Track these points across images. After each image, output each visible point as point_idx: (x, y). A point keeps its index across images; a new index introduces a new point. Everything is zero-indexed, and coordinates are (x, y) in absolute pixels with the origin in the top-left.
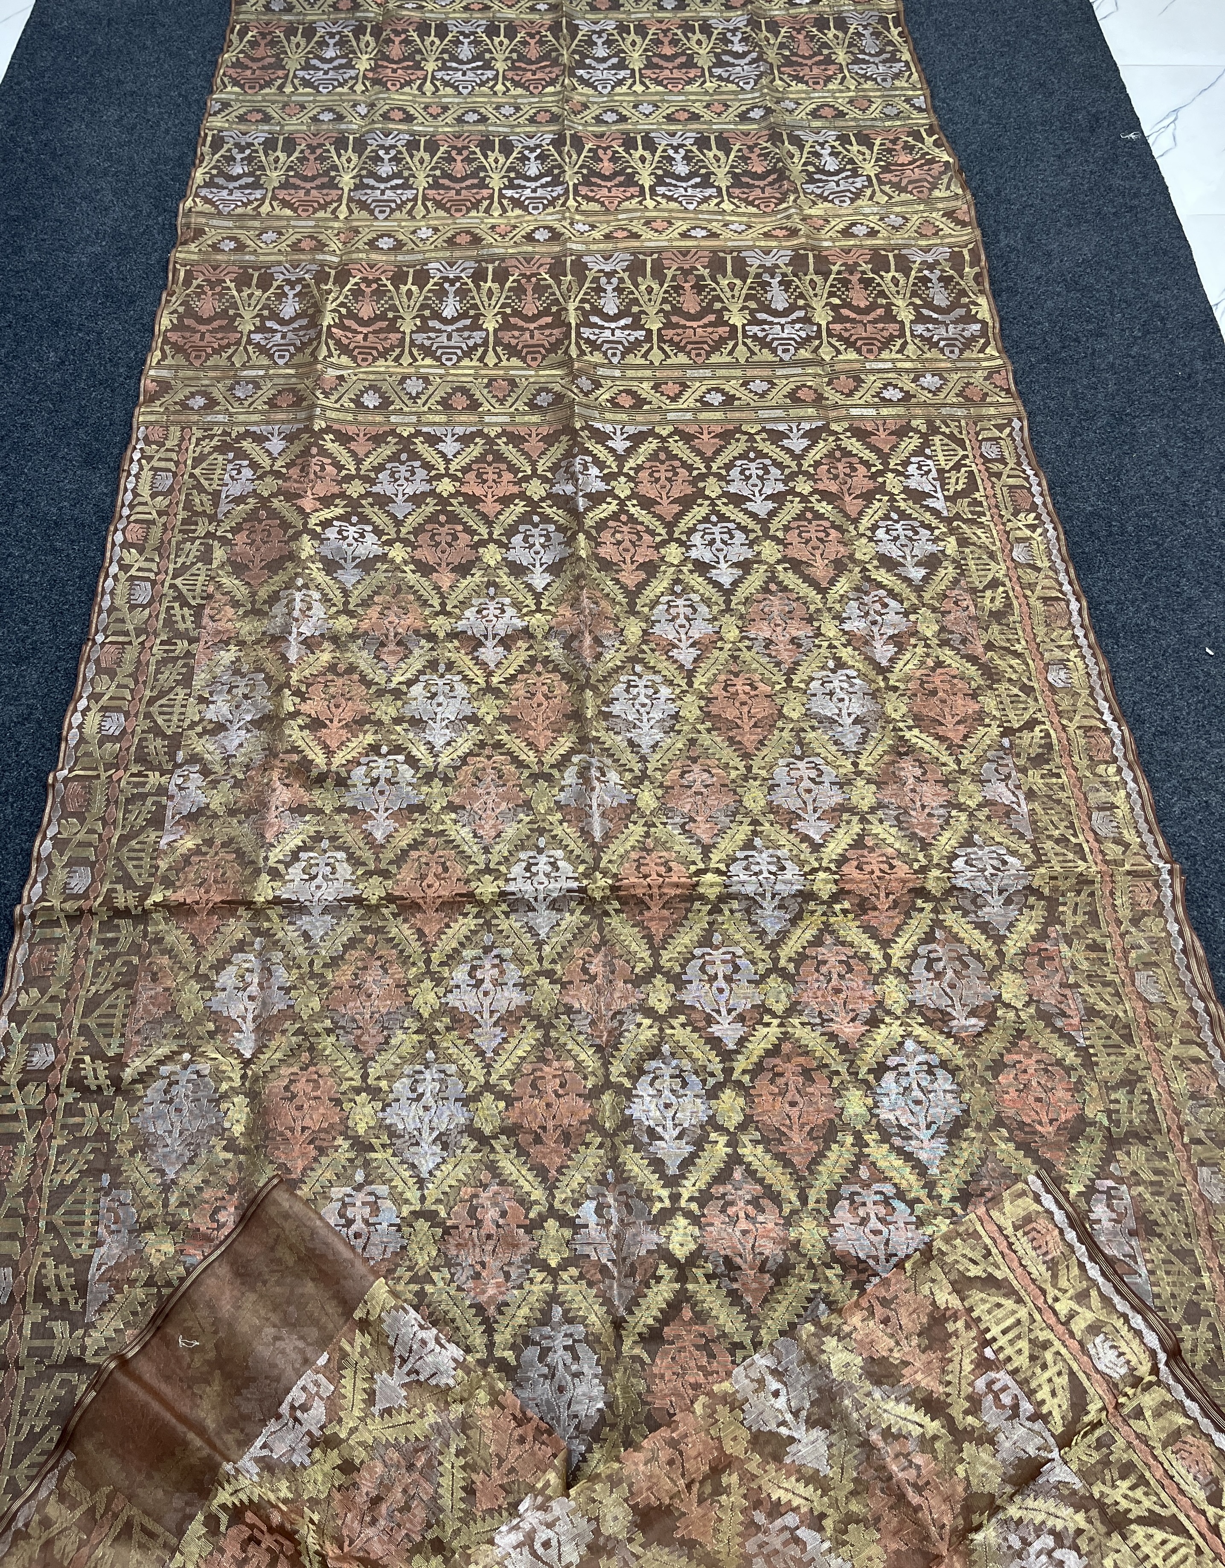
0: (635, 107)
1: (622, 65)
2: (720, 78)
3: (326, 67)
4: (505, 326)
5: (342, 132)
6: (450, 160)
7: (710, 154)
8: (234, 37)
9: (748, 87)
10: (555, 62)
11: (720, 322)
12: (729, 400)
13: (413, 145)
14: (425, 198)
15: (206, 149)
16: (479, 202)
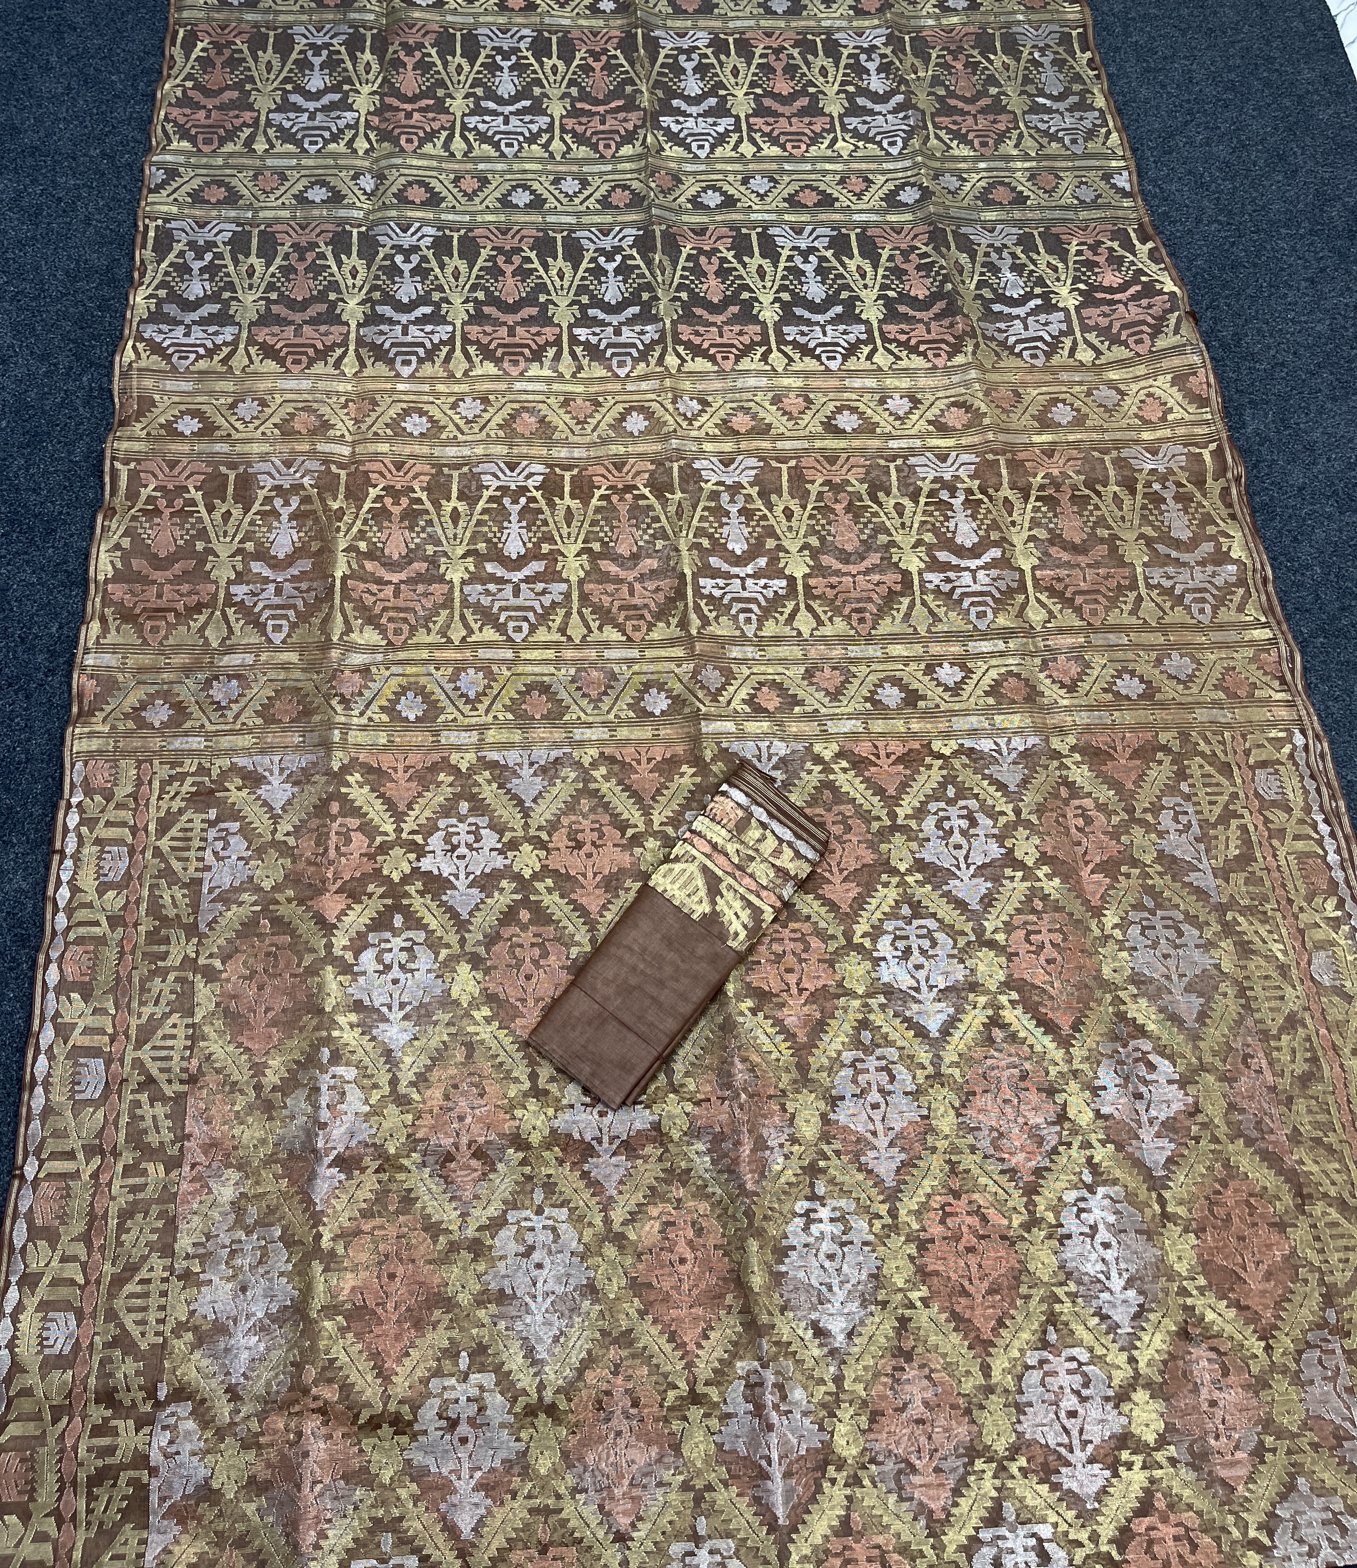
0: (745, 181)
1: (721, 110)
2: (855, 133)
3: (311, 105)
4: (595, 574)
5: (343, 222)
6: (496, 272)
7: (852, 265)
8: (177, 52)
9: (894, 151)
10: (631, 105)
11: (888, 564)
12: (912, 698)
13: (441, 246)
14: (466, 341)
15: (148, 253)
16: (542, 348)
